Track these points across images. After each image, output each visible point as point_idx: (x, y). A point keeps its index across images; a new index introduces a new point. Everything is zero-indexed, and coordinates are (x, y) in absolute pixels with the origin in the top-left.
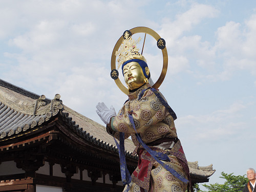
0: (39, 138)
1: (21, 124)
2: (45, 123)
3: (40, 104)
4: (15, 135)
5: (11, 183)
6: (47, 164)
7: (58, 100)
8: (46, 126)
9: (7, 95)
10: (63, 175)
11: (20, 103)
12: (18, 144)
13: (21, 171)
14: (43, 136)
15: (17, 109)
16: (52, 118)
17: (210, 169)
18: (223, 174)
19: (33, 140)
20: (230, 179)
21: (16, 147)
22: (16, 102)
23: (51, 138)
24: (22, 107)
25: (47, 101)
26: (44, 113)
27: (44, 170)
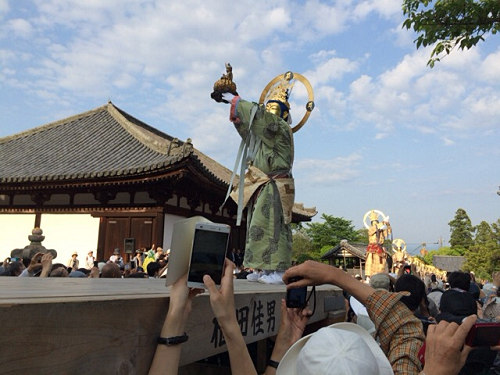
0: (171, 175)
1: (156, 162)
2: (177, 163)
3: (173, 145)
4: (150, 170)
5: (144, 210)
6: (175, 197)
7: (189, 144)
8: (177, 165)
9: (144, 135)
10: (188, 207)
11: (156, 143)
12: (152, 179)
13: (153, 201)
14: (174, 173)
15: (152, 148)
16: (184, 159)
17: (314, 210)
18: (324, 215)
19: (166, 176)
20: (329, 220)
21: (150, 181)
22: (152, 142)
23: (181, 176)
24: (157, 146)
25: (180, 143)
26: (177, 154)
27: (172, 202)
